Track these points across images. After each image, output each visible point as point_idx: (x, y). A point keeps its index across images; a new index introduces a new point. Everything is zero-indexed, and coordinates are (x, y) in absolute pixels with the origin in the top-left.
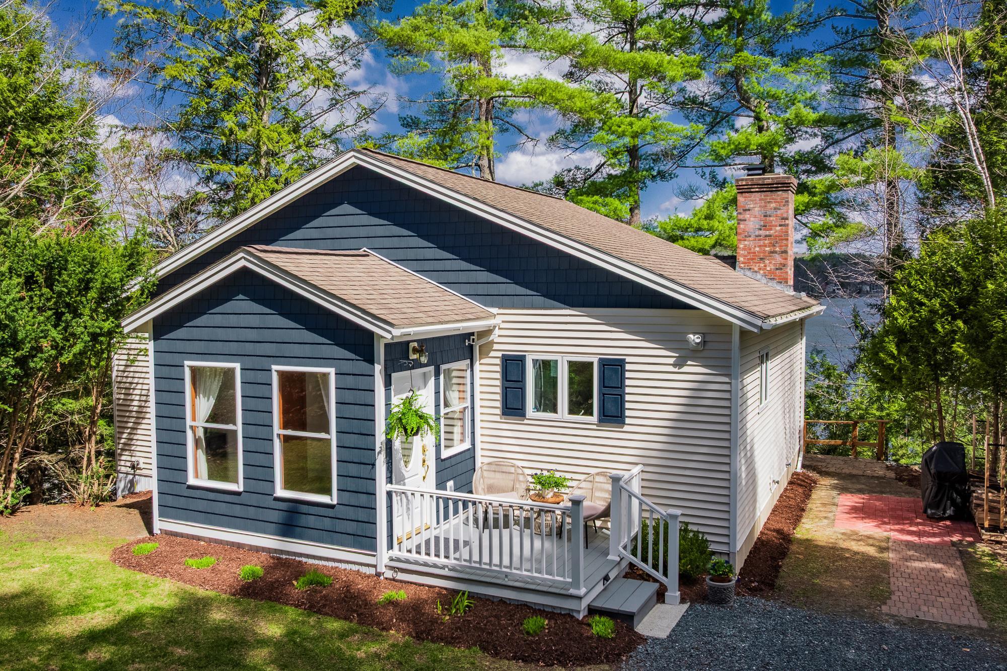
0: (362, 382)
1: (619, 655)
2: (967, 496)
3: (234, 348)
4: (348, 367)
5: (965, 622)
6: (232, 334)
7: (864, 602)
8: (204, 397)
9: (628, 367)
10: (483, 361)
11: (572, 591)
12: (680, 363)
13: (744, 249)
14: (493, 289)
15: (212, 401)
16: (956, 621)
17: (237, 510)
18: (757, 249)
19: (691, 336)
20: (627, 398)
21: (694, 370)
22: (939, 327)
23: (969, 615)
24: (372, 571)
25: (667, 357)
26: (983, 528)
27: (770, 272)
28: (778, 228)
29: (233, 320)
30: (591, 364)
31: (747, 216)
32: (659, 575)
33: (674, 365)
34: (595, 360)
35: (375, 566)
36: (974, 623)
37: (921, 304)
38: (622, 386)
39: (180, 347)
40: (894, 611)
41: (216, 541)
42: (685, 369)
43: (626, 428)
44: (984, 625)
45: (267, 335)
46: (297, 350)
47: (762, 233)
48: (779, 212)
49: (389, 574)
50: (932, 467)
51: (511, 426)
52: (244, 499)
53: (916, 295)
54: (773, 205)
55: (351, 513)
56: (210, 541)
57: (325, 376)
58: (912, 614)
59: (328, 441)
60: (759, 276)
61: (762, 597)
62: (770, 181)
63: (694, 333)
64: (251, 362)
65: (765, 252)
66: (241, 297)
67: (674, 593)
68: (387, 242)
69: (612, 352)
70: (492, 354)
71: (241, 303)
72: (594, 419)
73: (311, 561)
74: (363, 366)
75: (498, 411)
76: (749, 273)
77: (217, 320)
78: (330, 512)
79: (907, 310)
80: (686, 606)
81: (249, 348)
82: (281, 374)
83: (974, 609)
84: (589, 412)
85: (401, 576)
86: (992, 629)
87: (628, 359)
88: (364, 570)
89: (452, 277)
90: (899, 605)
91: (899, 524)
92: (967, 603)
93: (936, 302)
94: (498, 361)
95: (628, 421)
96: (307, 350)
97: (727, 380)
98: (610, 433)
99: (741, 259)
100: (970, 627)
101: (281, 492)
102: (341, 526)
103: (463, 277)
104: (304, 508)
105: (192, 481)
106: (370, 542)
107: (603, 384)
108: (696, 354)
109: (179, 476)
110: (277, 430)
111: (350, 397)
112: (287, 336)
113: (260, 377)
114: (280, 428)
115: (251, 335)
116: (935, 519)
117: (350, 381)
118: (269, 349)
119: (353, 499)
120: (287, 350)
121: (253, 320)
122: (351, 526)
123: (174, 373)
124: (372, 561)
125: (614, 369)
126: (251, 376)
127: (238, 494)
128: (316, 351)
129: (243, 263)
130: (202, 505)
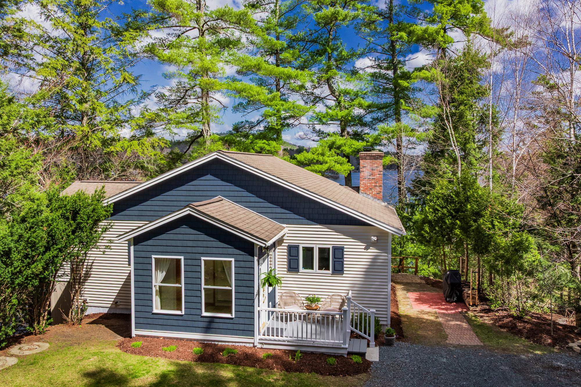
0: (248, 264)
1: (367, 369)
2: (461, 291)
3: (180, 249)
4: (240, 258)
5: (476, 344)
6: (179, 243)
7: (439, 340)
8: (160, 271)
9: (345, 250)
10: (279, 248)
11: (343, 346)
12: (367, 248)
13: (363, 184)
14: (284, 216)
15: (164, 273)
16: (473, 344)
17: (181, 323)
18: (369, 184)
19: (373, 237)
20: (345, 263)
21: (373, 251)
22: (447, 221)
23: (476, 341)
24: (252, 345)
25: (362, 245)
26: (470, 305)
27: (374, 195)
28: (378, 176)
29: (180, 237)
30: (329, 249)
31: (364, 170)
32: (367, 336)
33: (365, 249)
34: (331, 247)
35: (253, 343)
36: (479, 344)
37: (438, 210)
38: (343, 258)
39: (150, 248)
40: (451, 342)
41: (168, 338)
42: (369, 250)
43: (344, 275)
44: (482, 344)
45: (200, 244)
46: (214, 250)
47: (371, 177)
48: (378, 169)
49: (259, 346)
50: (449, 281)
51: (292, 276)
52: (186, 317)
53: (436, 207)
54: (376, 165)
55: (241, 321)
56: (164, 338)
57: (230, 262)
58: (457, 343)
59: (231, 290)
60: (370, 197)
61: (402, 341)
62: (374, 155)
63: (374, 236)
64: (188, 256)
65: (372, 186)
66: (184, 226)
67: (373, 343)
68: (232, 194)
69: (338, 244)
70: (283, 244)
71: (184, 229)
72: (330, 272)
73: (220, 343)
74: (249, 258)
75: (286, 270)
76: (365, 195)
77: (172, 236)
78: (231, 321)
79: (432, 213)
80: (378, 348)
81: (189, 250)
82: (206, 261)
83: (477, 339)
84: (327, 268)
85: (265, 346)
86: (485, 345)
87: (345, 246)
88: (247, 345)
89: (264, 210)
90: (452, 340)
91: (437, 305)
92: (474, 336)
93: (445, 210)
94: (286, 248)
95: (345, 272)
96: (220, 251)
97: (386, 255)
98: (337, 278)
99: (362, 189)
100: (478, 346)
101: (205, 314)
102: (236, 327)
103: (269, 210)
104: (217, 320)
105: (155, 311)
106: (250, 332)
107: (334, 257)
108: (374, 245)
109: (148, 309)
110: (203, 286)
111: (241, 271)
112: (210, 244)
113: (195, 262)
114: (205, 285)
115: (190, 244)
116: (450, 302)
117: (242, 264)
118: (201, 250)
119: (243, 315)
120: (209, 250)
121: (192, 237)
122: (242, 327)
123: (146, 261)
124: (252, 341)
125: (339, 251)
126: (190, 262)
127: (182, 315)
128: (225, 251)
129: (188, 212)
130: (161, 322)
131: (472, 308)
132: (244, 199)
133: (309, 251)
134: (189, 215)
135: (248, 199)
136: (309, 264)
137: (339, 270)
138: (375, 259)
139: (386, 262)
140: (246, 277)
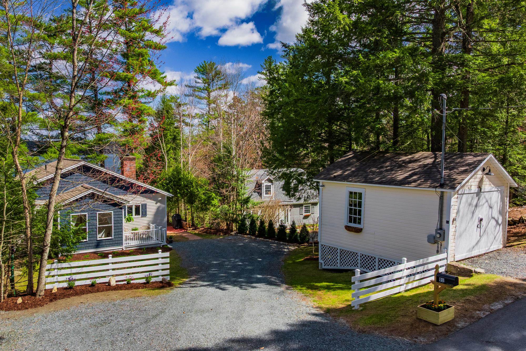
0: (119, 213)
2: (181, 223)
4: (116, 211)
7: (187, 240)
9: (147, 205)
11: (160, 243)
12: (156, 203)
13: (125, 174)
14: (118, 191)
15: (76, 222)
17: (87, 245)
18: (129, 174)
19: (159, 198)
20: (147, 211)
21: (159, 204)
25: (154, 202)
28: (133, 169)
30: (139, 206)
31: (126, 166)
32: (163, 241)
34: (140, 204)
35: (122, 249)
38: (146, 209)
40: (191, 239)
41: (79, 254)
43: (147, 217)
45: (96, 206)
46: (104, 208)
47: (130, 170)
49: (125, 249)
52: (89, 242)
54: (132, 164)
55: (117, 239)
56: (77, 254)
57: (111, 213)
58: (194, 239)
59: (112, 226)
62: (131, 158)
64: (90, 212)
66: (88, 198)
68: (91, 182)
69: (144, 203)
71: (88, 200)
72: (140, 216)
73: (106, 252)
74: (119, 210)
78: (112, 240)
81: (90, 209)
82: (99, 214)
88: (119, 250)
92: (197, 237)
95: (147, 215)
96: (106, 208)
97: (164, 205)
98: (144, 218)
100: (202, 239)
101: (98, 239)
102: (114, 242)
104: (105, 241)
106: (121, 244)
107: (142, 209)
108: (160, 201)
111: (116, 216)
112: (101, 206)
113: (93, 215)
114: (99, 225)
116: (177, 229)
117: (117, 213)
118: (97, 209)
119: (117, 236)
122: (117, 242)
124: (122, 247)
125: (144, 206)
126: (91, 215)
127: (87, 242)
128: (108, 208)
129: (92, 191)
131: (189, 229)
132: (97, 185)
133: (130, 207)
134: (92, 193)
137: (144, 215)
138: (158, 208)
139: (163, 209)
140: (119, 219)
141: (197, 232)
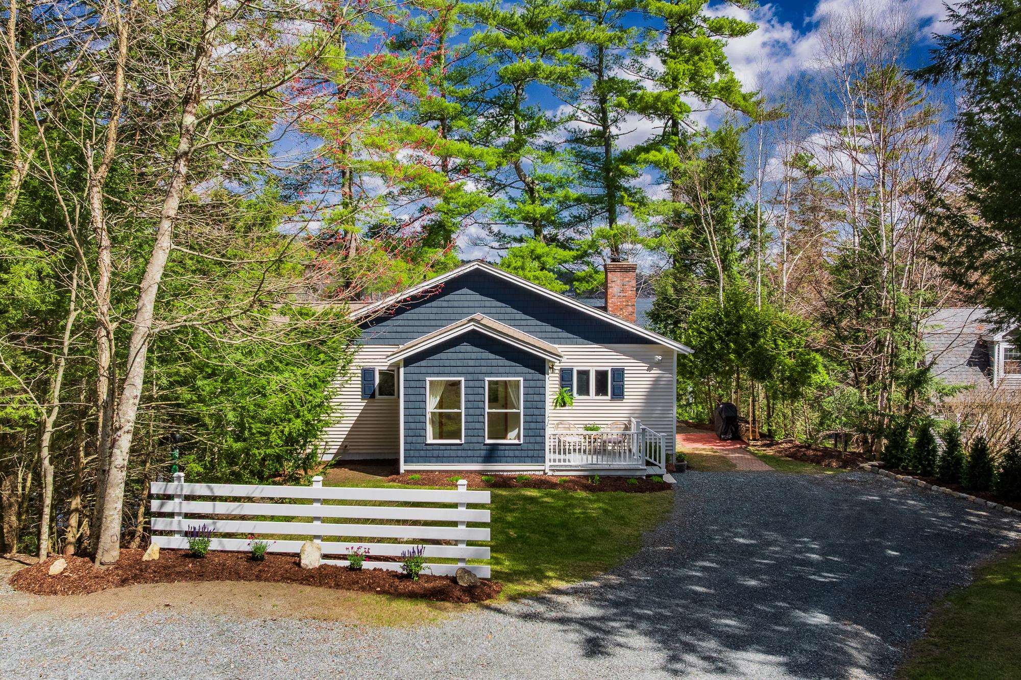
0: (538, 384)
1: (668, 488)
3: (460, 370)
4: (529, 377)
5: (767, 470)
6: (458, 363)
7: (729, 467)
8: (434, 395)
9: (625, 372)
11: (641, 468)
12: (649, 369)
13: (611, 304)
14: (555, 335)
15: (438, 398)
16: (764, 470)
17: (460, 453)
18: (618, 303)
19: (657, 356)
20: (625, 386)
21: (656, 372)
23: (767, 468)
24: (542, 473)
25: (644, 366)
27: (625, 316)
28: (630, 292)
29: (460, 356)
30: (606, 372)
31: (614, 285)
32: (658, 464)
33: (647, 370)
34: (609, 369)
35: (544, 471)
38: (623, 381)
39: (423, 370)
40: (741, 469)
41: (443, 471)
42: (652, 372)
43: (624, 401)
44: (774, 469)
45: (483, 363)
46: (501, 370)
47: (622, 294)
48: (630, 283)
49: (550, 473)
52: (466, 446)
54: (627, 279)
55: (531, 447)
56: (440, 471)
57: (518, 381)
58: (748, 469)
59: (519, 413)
62: (625, 266)
63: (659, 355)
64: (470, 377)
65: (622, 305)
66: (466, 344)
67: (664, 470)
68: (493, 310)
69: (618, 365)
70: (555, 368)
71: (466, 347)
72: (609, 397)
73: (505, 474)
74: (539, 376)
77: (450, 356)
78: (519, 447)
80: (671, 474)
81: (471, 370)
82: (489, 381)
83: (767, 466)
84: (606, 394)
85: (557, 473)
86: (777, 470)
87: (626, 368)
88: (537, 473)
89: (532, 329)
90: (741, 467)
91: (711, 442)
92: (762, 464)
94: (558, 372)
95: (625, 397)
96: (507, 369)
97: (671, 376)
98: (617, 403)
99: (610, 309)
100: (771, 471)
101: (488, 441)
102: (524, 454)
103: (538, 329)
104: (503, 447)
105: (428, 441)
106: (541, 459)
107: (613, 380)
108: (658, 365)
109: (420, 440)
110: (487, 410)
111: (531, 391)
112: (494, 363)
113: (477, 384)
114: (489, 408)
115: (471, 363)
117: (532, 383)
118: (484, 370)
119: (532, 440)
120: (494, 370)
121: (473, 356)
122: (530, 453)
123: (418, 384)
124: (542, 468)
125: (619, 374)
126: (471, 384)
127: (461, 445)
128: (512, 370)
129: (472, 327)
130: (436, 453)
131: (752, 443)
132: (507, 317)
133: (583, 375)
134: (473, 331)
135: (512, 316)
136: (584, 389)
137: (618, 394)
138: (657, 381)
139: (670, 383)
140: (536, 398)
141: (770, 452)
